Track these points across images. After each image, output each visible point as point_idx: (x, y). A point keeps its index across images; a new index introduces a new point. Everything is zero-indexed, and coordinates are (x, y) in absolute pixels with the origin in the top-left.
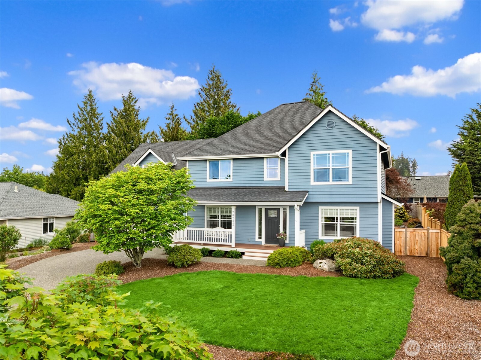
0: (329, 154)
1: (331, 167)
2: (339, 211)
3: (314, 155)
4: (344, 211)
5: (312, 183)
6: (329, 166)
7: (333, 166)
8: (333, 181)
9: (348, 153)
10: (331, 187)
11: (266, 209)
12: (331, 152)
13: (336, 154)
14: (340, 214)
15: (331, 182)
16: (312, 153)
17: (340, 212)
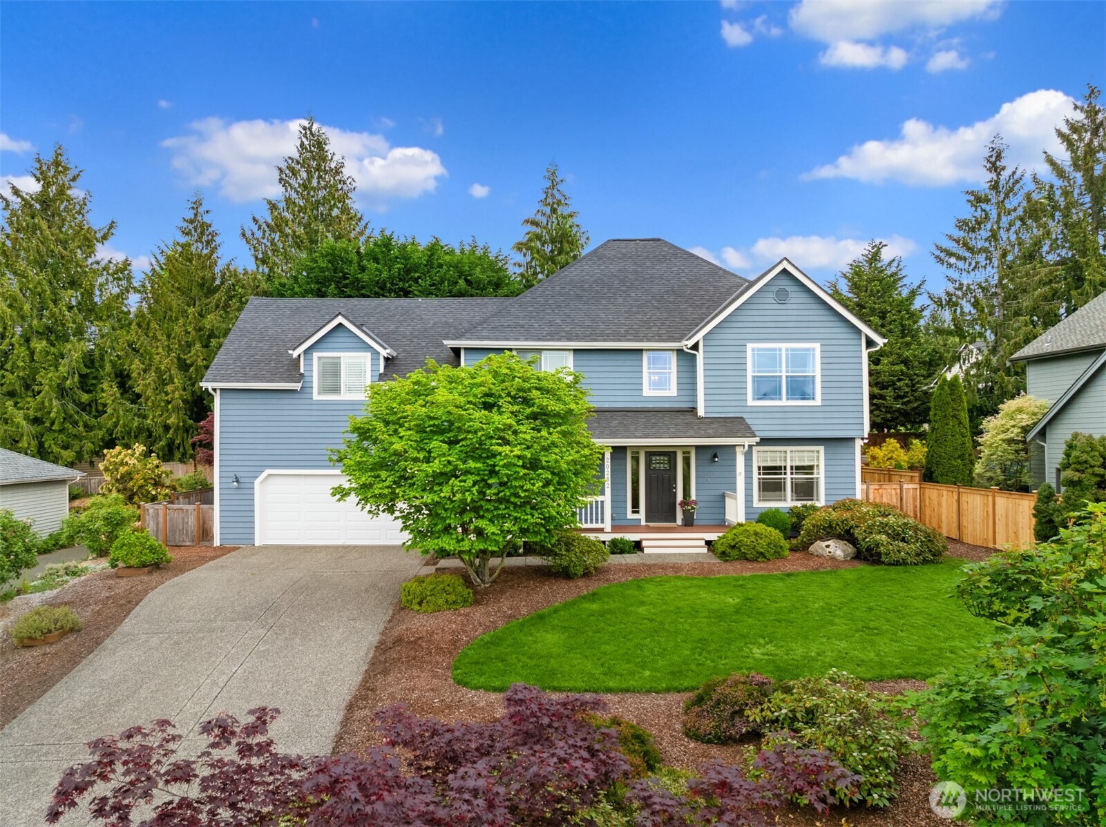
0: (780, 350)
1: (784, 374)
2: (789, 454)
3: (753, 350)
4: (797, 454)
5: (750, 402)
6: (781, 371)
7: (787, 371)
8: (788, 399)
9: (814, 350)
10: (785, 410)
11: (646, 452)
12: (784, 346)
13: (793, 350)
14: (791, 461)
15: (784, 402)
16: (750, 346)
17: (791, 457)
